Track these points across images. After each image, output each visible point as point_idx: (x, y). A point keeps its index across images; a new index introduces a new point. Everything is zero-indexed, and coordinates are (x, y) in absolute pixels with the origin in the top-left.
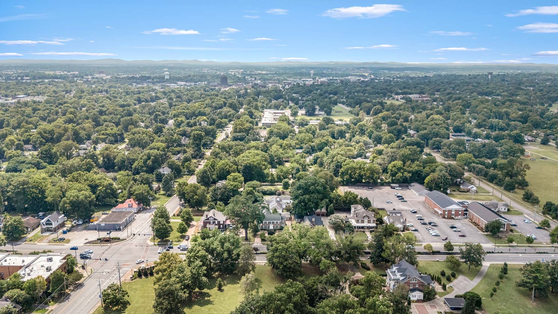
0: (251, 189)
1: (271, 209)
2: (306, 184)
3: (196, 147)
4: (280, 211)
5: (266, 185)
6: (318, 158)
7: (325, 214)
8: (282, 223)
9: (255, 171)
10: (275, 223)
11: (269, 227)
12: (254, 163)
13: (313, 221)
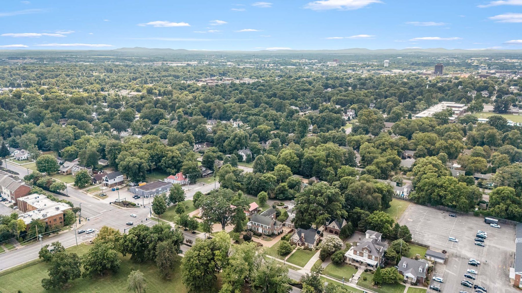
7: (339, 233)
8: (275, 229)
9: (315, 166)
10: (264, 227)
11: (258, 229)
12: (314, 158)
13: (302, 236)
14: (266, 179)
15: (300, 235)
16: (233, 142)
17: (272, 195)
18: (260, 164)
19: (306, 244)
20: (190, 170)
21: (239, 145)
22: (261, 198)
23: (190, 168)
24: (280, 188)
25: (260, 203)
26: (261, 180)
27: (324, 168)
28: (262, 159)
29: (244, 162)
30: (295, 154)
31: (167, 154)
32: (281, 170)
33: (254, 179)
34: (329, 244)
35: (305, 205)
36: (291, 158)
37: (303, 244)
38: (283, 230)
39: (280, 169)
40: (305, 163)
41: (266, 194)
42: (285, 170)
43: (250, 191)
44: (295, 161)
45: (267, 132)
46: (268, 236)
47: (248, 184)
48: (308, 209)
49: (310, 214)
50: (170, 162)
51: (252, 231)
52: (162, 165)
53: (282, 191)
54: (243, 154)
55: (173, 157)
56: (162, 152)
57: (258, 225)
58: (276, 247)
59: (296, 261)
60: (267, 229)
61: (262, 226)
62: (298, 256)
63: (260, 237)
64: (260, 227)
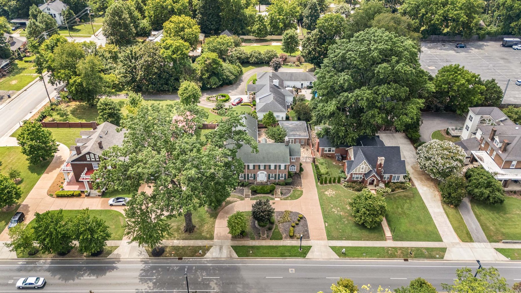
0: (214, 55)
1: (261, 111)
2: (363, 56)
4: (280, 115)
5: (249, 41)
8: (291, 163)
10: (272, 168)
11: (255, 177)
13: (379, 163)
37: (381, 179)
46: (287, 184)
53: (214, 70)
54: (52, 12)
57: (257, 168)
58: (332, 208)
59: (414, 231)
60: (283, 170)
61: (267, 168)
62: (400, 214)
63: (273, 195)
64: (262, 170)
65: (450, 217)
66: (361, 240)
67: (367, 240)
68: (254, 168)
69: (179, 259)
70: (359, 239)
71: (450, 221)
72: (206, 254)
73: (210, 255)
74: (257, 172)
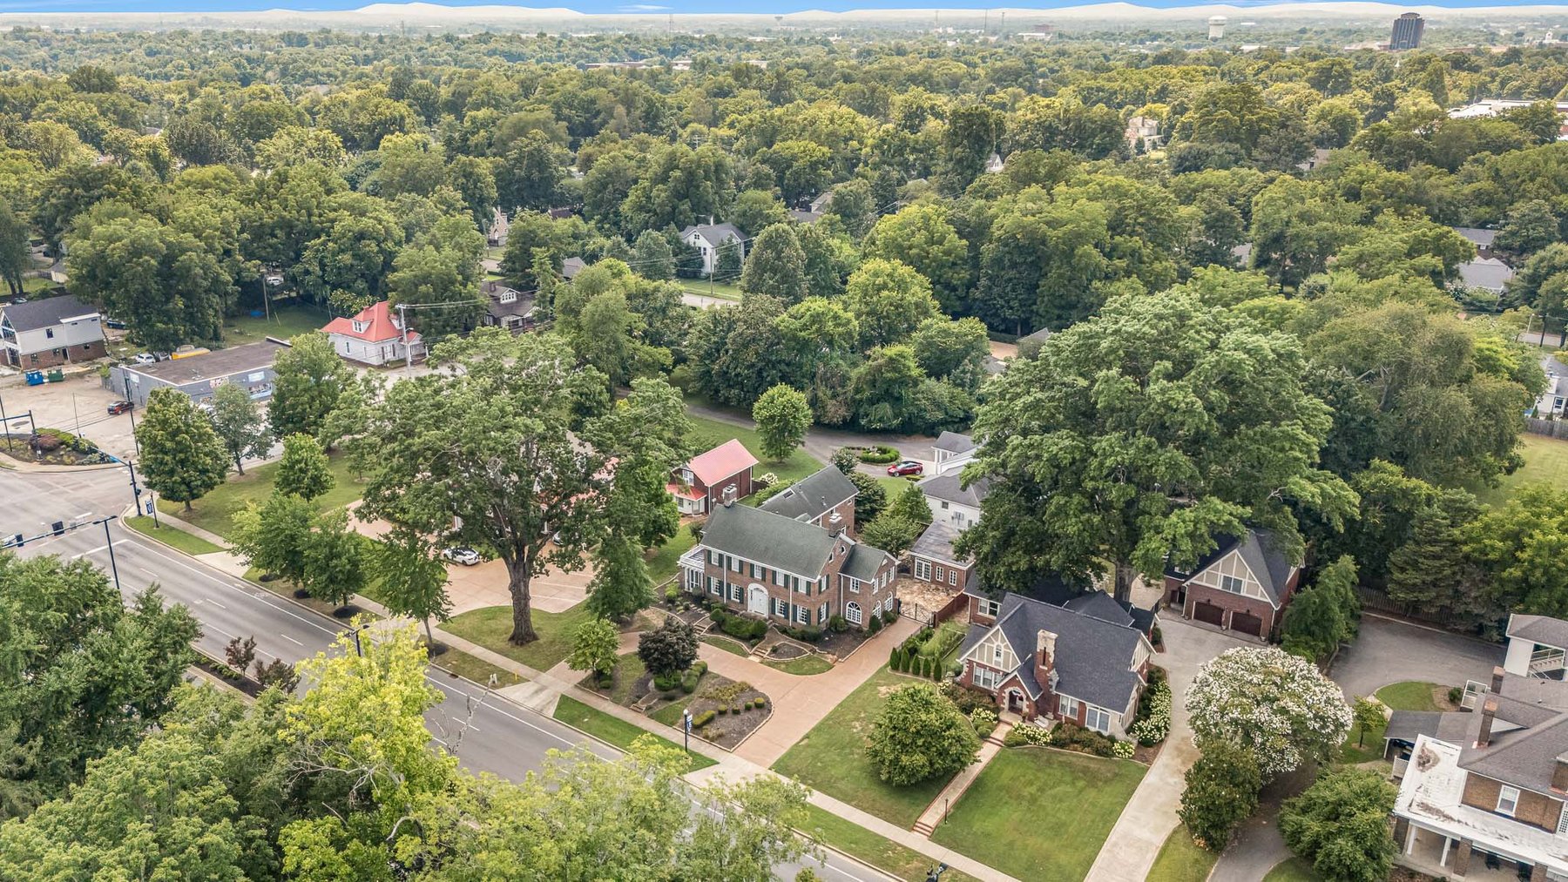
3: (954, 170)
6: (1554, 269)
7: (1268, 622)
8: (848, 595)
9: (1053, 274)
10: (780, 582)
11: (741, 594)
12: (1051, 233)
13: (1040, 647)
14: (804, 328)
15: (1022, 639)
16: (661, 194)
17: (836, 411)
18: (774, 271)
19: (1069, 702)
20: (423, 288)
21: (685, 206)
22: (772, 417)
23: (425, 279)
24: (879, 369)
25: (770, 445)
26: (774, 330)
27: (1097, 284)
28: (788, 243)
29: (707, 278)
30: (949, 222)
31: (333, 221)
32: (884, 286)
33: (741, 327)
34: (1261, 714)
35: (1060, 443)
36: (931, 241)
37: (1046, 705)
38: (898, 603)
39: (879, 281)
40: (997, 262)
41: (800, 398)
42: (902, 286)
43: (717, 391)
44: (947, 253)
45: (814, 166)
46: (804, 637)
47: (709, 355)
48: (1078, 467)
49: (1094, 503)
50: (346, 258)
51: (708, 608)
52: (307, 272)
53: (889, 387)
54: (702, 243)
55: (361, 236)
56: (310, 215)
57: (747, 570)
58: (857, 720)
59: (1011, 844)
60: (802, 595)
61: (769, 577)
62: (1019, 797)
63: (753, 646)
64: (757, 581)
65: (1164, 862)
66: (848, 802)
67: (863, 810)
68: (741, 571)
69: (452, 675)
70: (845, 798)
71: (1152, 872)
72: (503, 686)
73: (511, 693)
74: (747, 585)
